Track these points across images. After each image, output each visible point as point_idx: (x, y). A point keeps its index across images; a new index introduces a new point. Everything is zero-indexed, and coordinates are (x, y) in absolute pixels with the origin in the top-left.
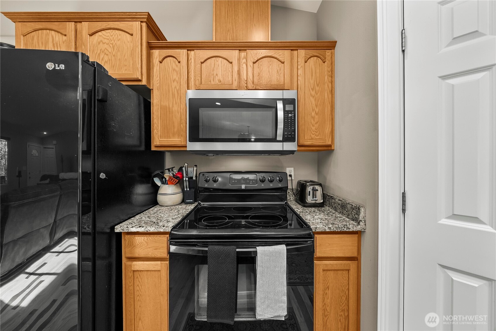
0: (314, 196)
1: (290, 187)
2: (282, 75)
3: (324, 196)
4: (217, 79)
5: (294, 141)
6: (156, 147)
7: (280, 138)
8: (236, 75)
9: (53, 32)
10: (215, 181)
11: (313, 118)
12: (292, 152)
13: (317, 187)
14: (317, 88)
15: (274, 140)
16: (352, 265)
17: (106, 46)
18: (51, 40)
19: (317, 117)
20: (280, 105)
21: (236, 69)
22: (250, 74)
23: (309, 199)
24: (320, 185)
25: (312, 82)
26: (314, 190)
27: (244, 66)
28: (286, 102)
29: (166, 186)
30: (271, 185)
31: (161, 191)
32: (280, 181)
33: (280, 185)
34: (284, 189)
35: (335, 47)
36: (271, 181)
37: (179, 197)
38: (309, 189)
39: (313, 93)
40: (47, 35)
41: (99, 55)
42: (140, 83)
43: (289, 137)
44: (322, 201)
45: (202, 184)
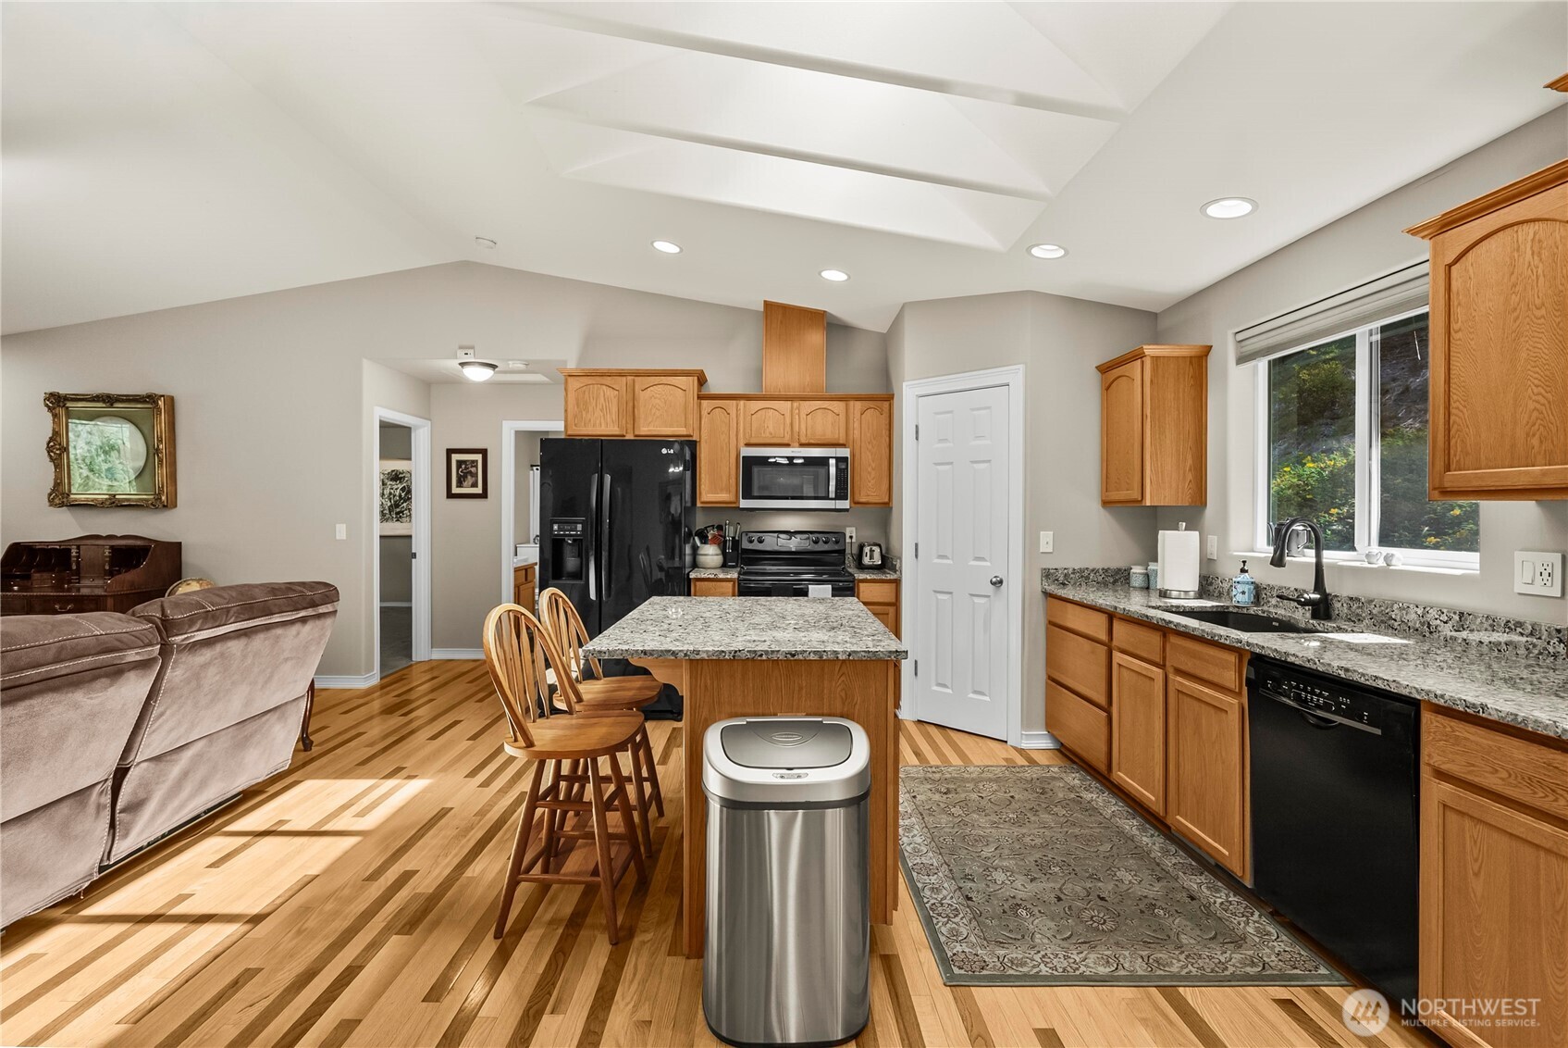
0: (871, 557)
1: (848, 551)
2: (837, 428)
3: (883, 557)
4: (767, 432)
5: (847, 499)
6: (702, 503)
7: (832, 495)
8: (788, 429)
9: (604, 387)
10: (761, 541)
11: (869, 473)
12: (847, 510)
13: (874, 548)
14: (874, 442)
15: (827, 498)
16: (891, 610)
17: (658, 401)
18: (602, 394)
19: (873, 473)
20: (832, 462)
21: (788, 421)
22: (803, 427)
23: (866, 561)
24: (880, 546)
25: (869, 435)
26: (872, 551)
27: (797, 417)
28: (839, 460)
29: (707, 546)
30: (826, 547)
31: (701, 552)
32: (837, 542)
33: (836, 547)
34: (842, 552)
35: (893, 398)
36: (826, 542)
37: (718, 560)
38: (867, 550)
39: (870, 447)
40: (598, 389)
41: (651, 410)
42: (691, 439)
43: (841, 494)
44: (880, 563)
45: (745, 545)
